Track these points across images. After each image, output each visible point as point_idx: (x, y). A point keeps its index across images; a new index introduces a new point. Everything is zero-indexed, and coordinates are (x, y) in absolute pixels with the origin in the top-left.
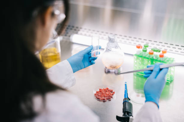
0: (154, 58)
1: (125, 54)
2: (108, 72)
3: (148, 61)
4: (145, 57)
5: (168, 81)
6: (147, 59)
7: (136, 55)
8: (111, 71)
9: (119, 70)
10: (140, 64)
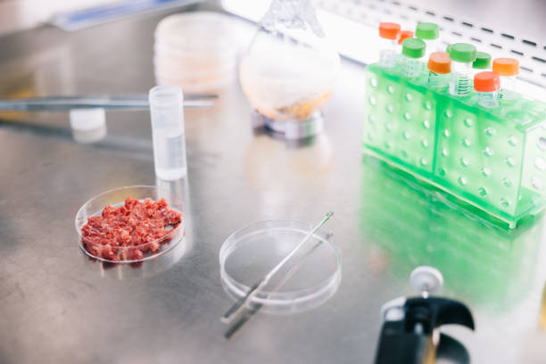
0: (452, 92)
1: (343, 58)
2: (265, 129)
3: (425, 106)
4: (410, 85)
5: (507, 215)
6: (419, 95)
7: (374, 69)
8: (276, 126)
9: (308, 128)
10: (388, 111)
